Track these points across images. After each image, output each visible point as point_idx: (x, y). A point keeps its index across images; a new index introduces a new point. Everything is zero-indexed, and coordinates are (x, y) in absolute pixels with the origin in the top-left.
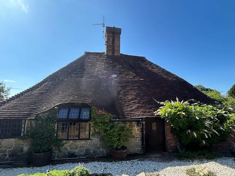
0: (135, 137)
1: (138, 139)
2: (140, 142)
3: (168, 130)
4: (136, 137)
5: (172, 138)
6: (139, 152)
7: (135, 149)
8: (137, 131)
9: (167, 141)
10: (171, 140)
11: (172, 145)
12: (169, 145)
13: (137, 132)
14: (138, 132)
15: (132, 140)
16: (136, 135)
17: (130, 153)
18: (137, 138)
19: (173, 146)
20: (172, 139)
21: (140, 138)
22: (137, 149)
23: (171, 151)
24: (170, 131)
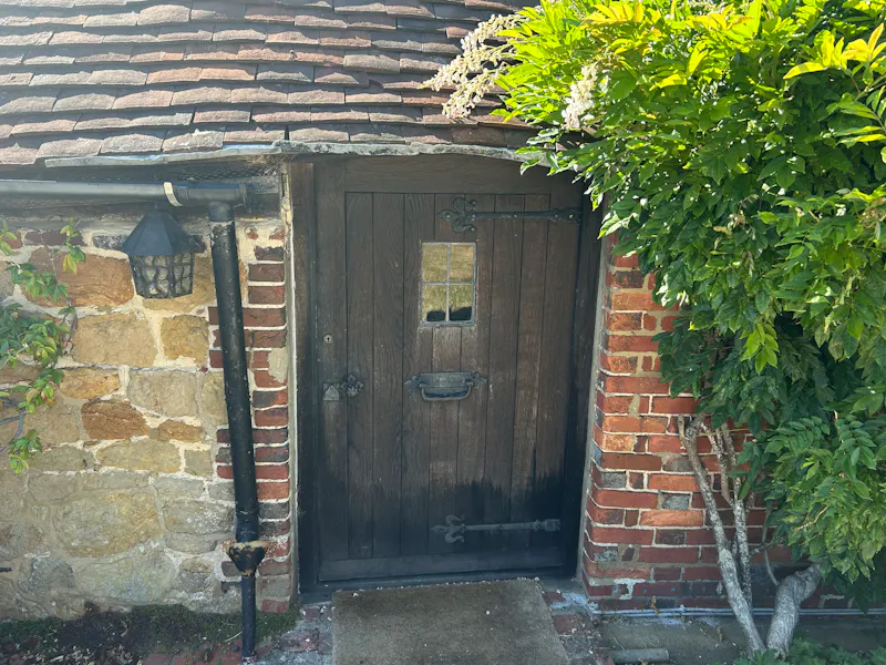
0: (138, 425)
1: (182, 446)
2: (217, 479)
3: (627, 344)
4: (152, 423)
5: (667, 445)
6: (200, 597)
7: (156, 559)
8: (173, 352)
9: (597, 475)
10: (654, 463)
11: (655, 520)
12: (614, 516)
13: (162, 361)
14: (186, 363)
15: (106, 457)
16: (158, 405)
17: (89, 604)
18: (161, 433)
19: (664, 536)
20: (666, 457)
21: (212, 436)
22: (176, 559)
23: (630, 582)
24: (654, 355)
